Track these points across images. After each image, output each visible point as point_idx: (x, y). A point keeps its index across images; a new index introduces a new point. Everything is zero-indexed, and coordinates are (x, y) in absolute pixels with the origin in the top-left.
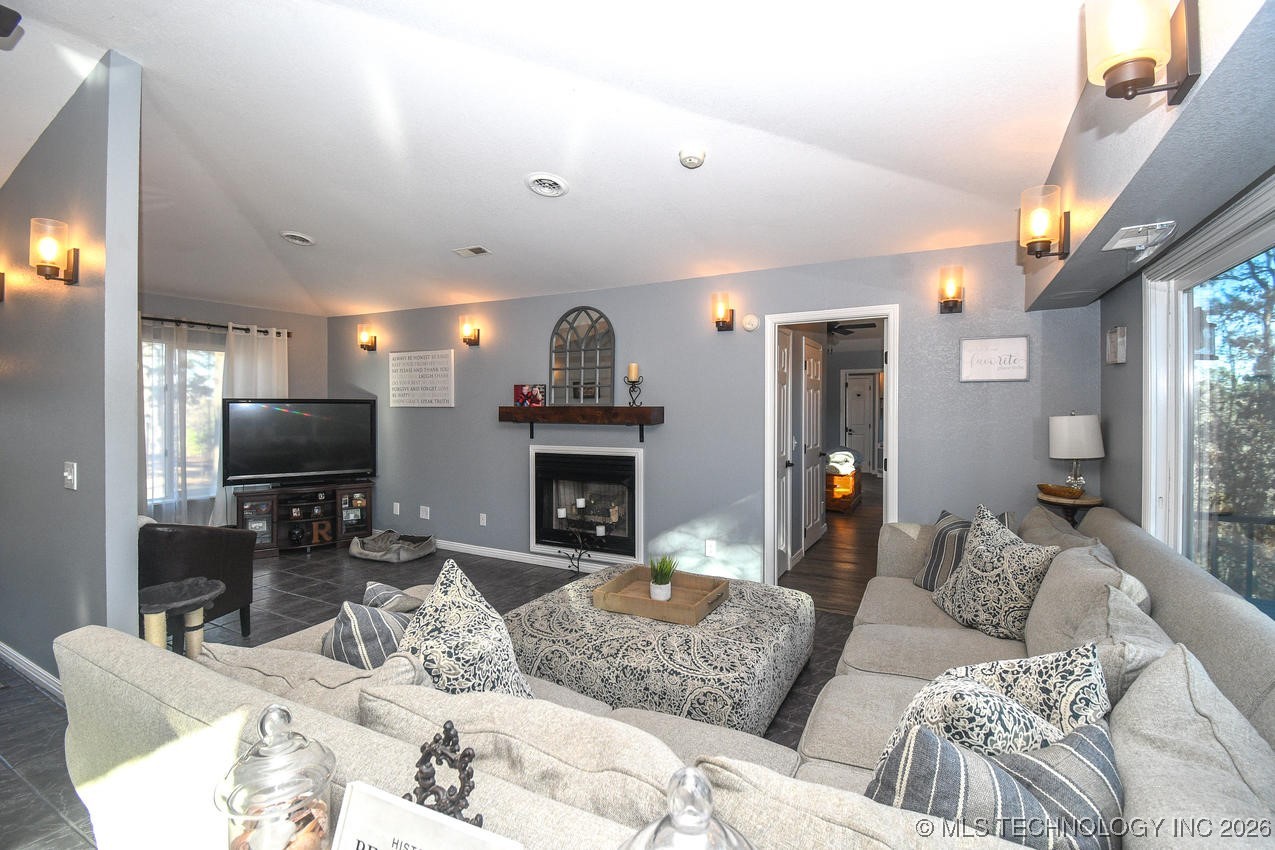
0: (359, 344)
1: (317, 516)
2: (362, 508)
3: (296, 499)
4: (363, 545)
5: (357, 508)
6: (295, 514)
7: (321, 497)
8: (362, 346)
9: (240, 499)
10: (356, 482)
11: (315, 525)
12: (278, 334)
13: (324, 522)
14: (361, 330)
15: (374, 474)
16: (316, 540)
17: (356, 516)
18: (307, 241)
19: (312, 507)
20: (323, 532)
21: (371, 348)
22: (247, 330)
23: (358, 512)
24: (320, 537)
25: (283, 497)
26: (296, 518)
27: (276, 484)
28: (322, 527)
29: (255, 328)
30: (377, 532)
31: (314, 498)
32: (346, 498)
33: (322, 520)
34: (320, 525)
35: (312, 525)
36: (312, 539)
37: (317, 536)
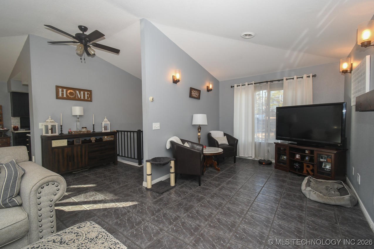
0: (341, 71)
1: (306, 161)
5: (329, 163)
6: (297, 157)
7: (307, 152)
8: (343, 71)
11: (305, 165)
12: (308, 77)
13: (309, 165)
16: (305, 172)
17: (330, 167)
20: (309, 169)
22: (293, 79)
24: (307, 171)
26: (297, 159)
28: (308, 167)
29: (295, 77)
31: (304, 152)
33: (308, 163)
34: (307, 165)
35: (303, 165)
36: (303, 171)
37: (306, 170)
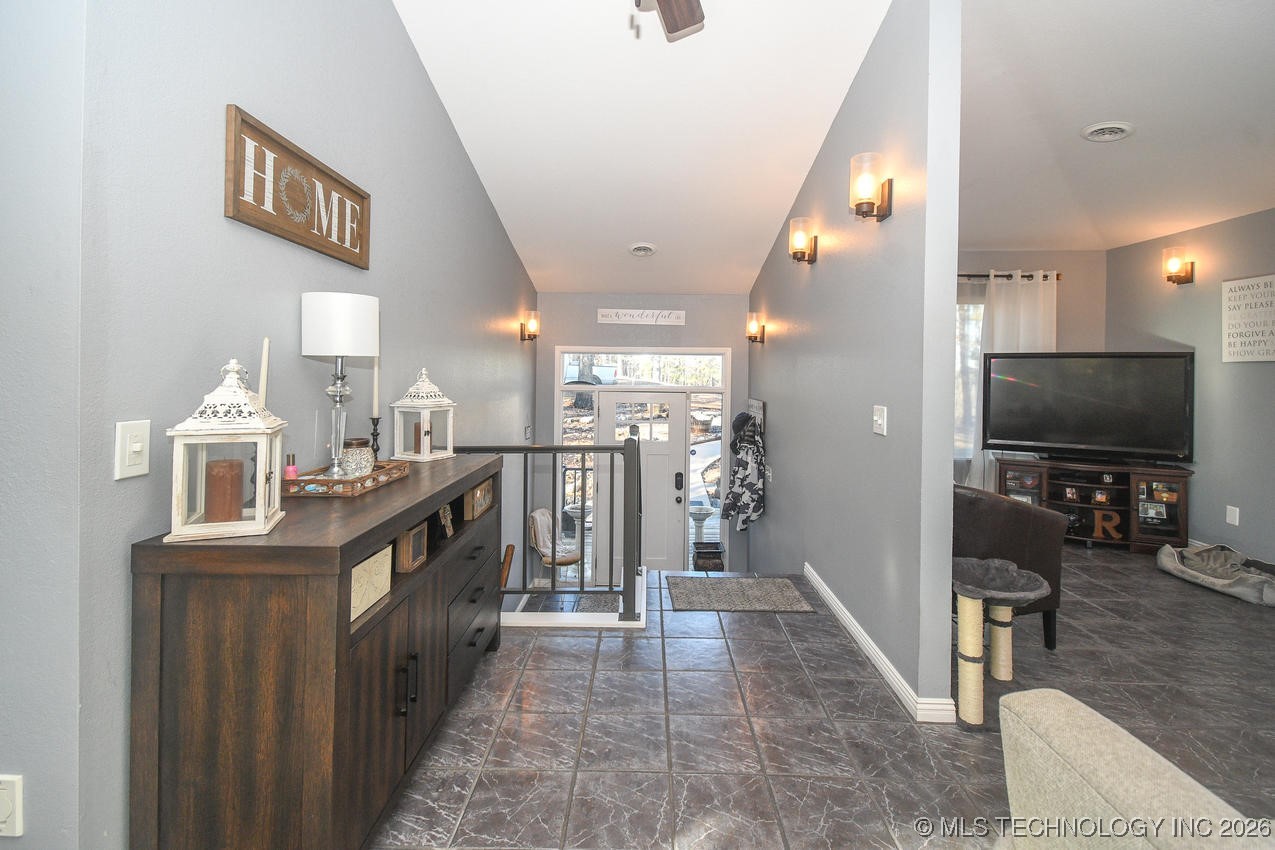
0: (1165, 276)
1: (1100, 503)
2: (1169, 506)
3: (1072, 476)
4: (1182, 558)
5: (1161, 502)
6: (1069, 495)
7: (1108, 479)
8: (1170, 279)
9: (1003, 467)
10: (1156, 466)
11: (1098, 515)
12: (1045, 277)
13: (1110, 513)
14: (1169, 256)
15: (1189, 459)
16: (1098, 533)
17: (1158, 513)
18: (1122, 131)
19: (1093, 490)
20: (1109, 526)
21: (1185, 280)
22: (1009, 277)
23: (1163, 510)
24: (1105, 531)
25: (1055, 472)
26: (1071, 500)
27: (1045, 455)
28: (1106, 518)
29: (1019, 273)
30: (1197, 545)
31: (1096, 479)
32: (1143, 486)
33: (1105, 510)
34: (1104, 515)
35: (1094, 514)
36: (1092, 530)
37: (1101, 529)
